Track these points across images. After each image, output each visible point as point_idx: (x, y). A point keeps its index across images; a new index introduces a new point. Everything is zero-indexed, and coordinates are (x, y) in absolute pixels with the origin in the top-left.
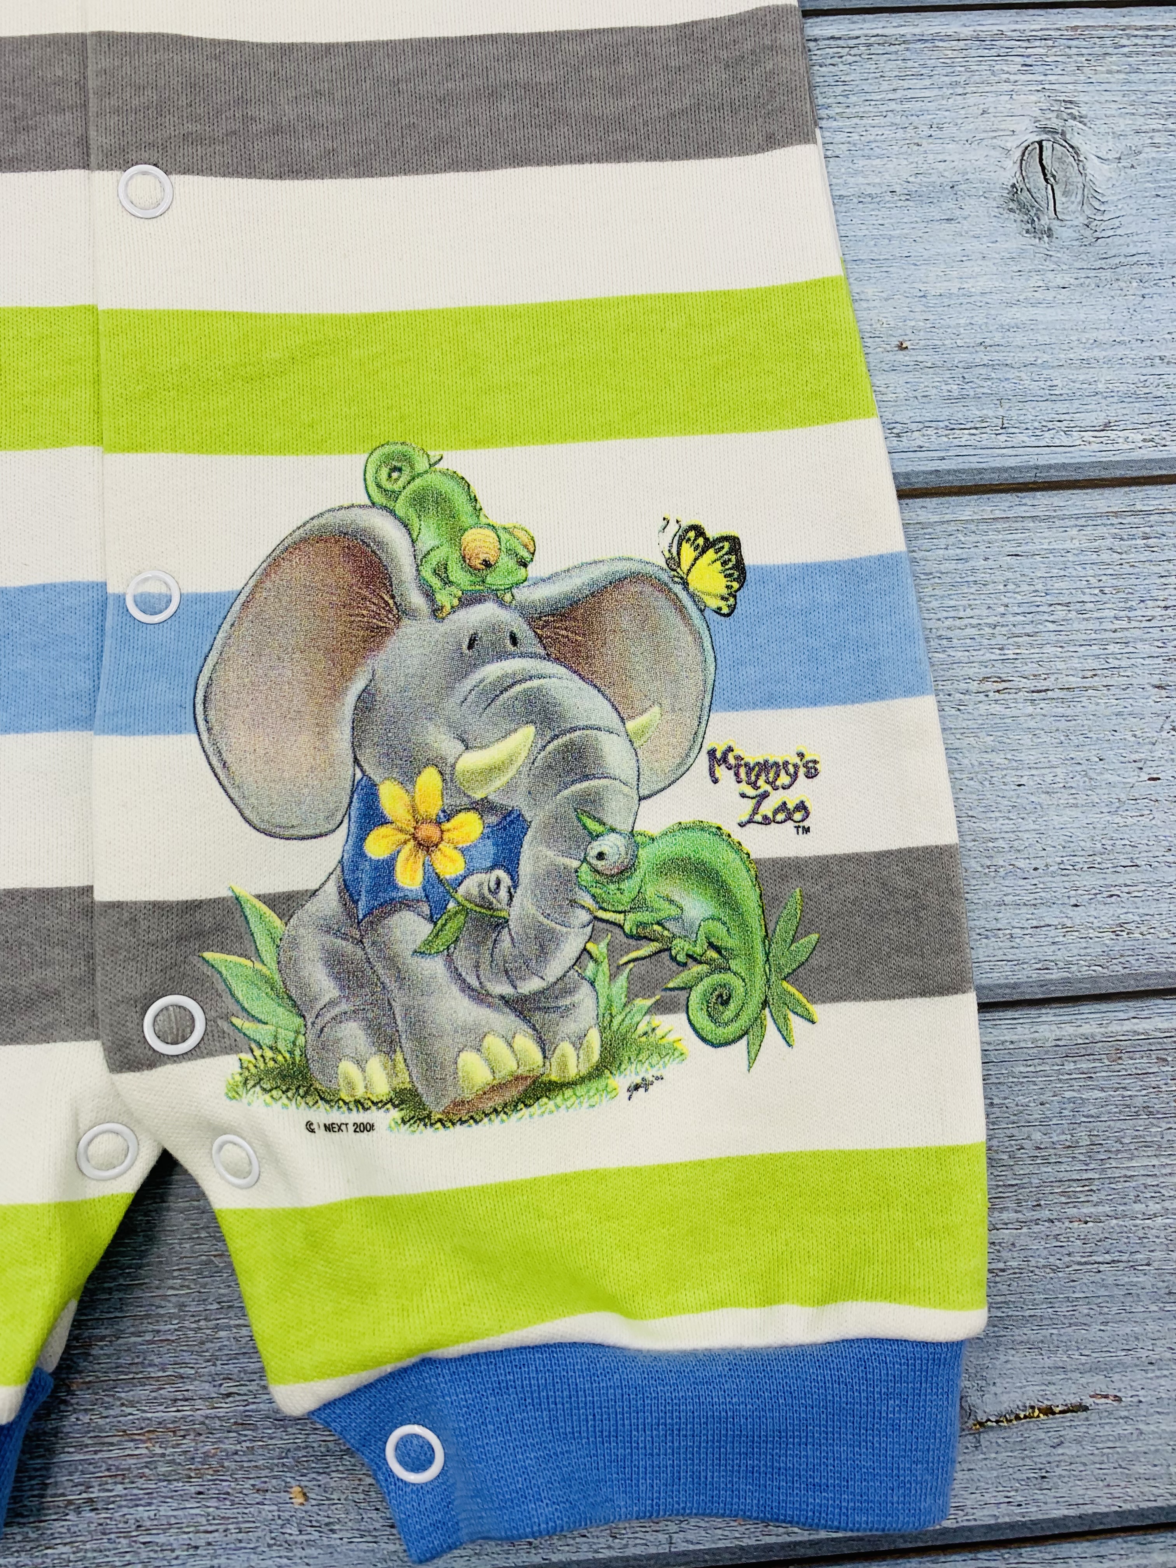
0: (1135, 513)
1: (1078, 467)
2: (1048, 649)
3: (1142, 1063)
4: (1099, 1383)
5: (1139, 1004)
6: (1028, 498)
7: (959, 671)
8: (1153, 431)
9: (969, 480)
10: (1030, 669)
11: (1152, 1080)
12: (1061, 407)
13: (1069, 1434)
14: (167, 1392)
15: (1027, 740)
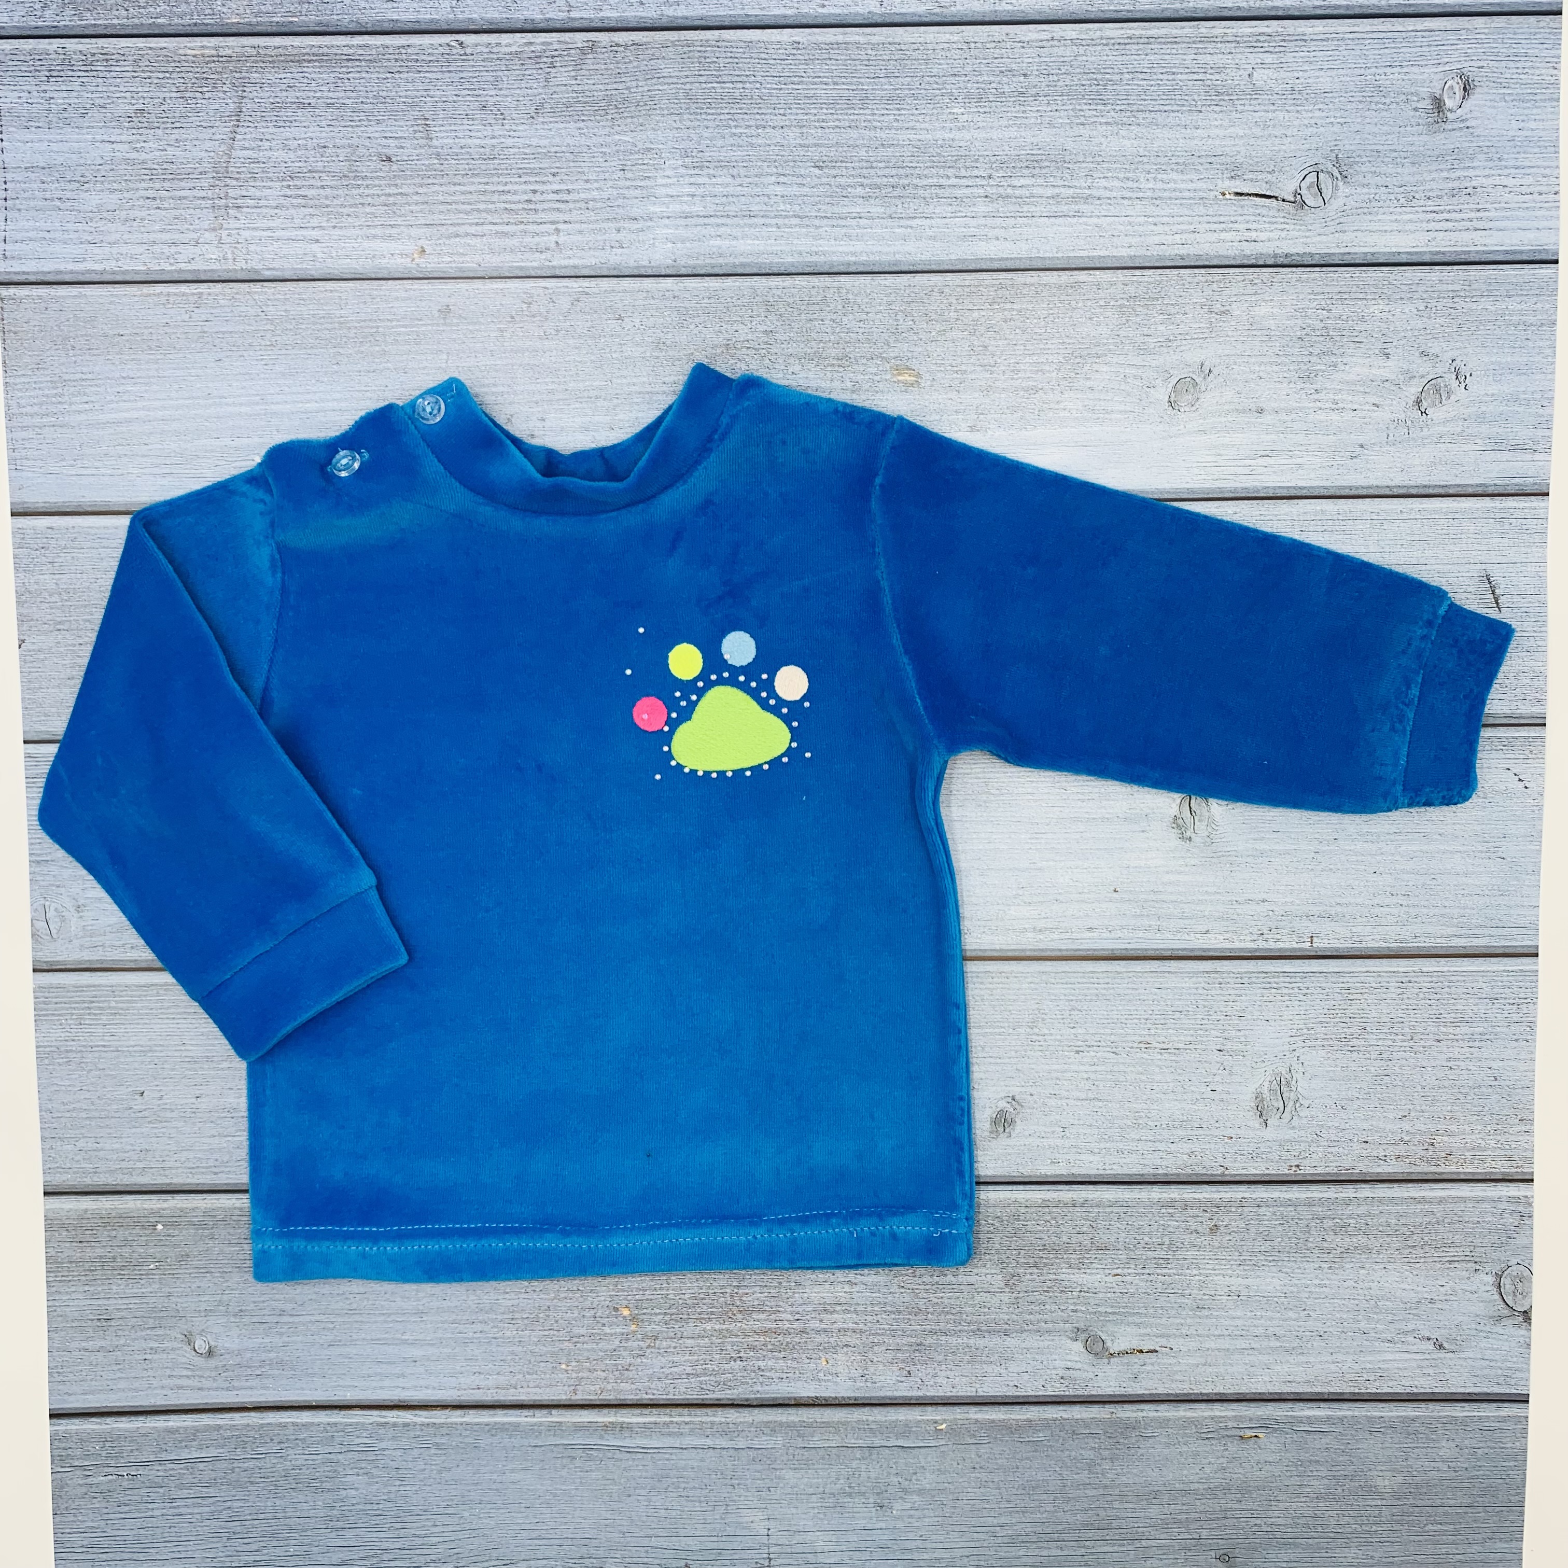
0: (1216, 972)
1: (1192, 950)
2: (1170, 1031)
3: (1196, 1212)
4: (1164, 1342)
5: (1196, 1186)
6: (1167, 963)
7: (1129, 1038)
8: (1227, 936)
9: (1140, 953)
10: (1162, 1039)
11: (1200, 1219)
12: (1186, 922)
13: (1148, 1361)
14: (773, 1317)
15: (1157, 1070)
